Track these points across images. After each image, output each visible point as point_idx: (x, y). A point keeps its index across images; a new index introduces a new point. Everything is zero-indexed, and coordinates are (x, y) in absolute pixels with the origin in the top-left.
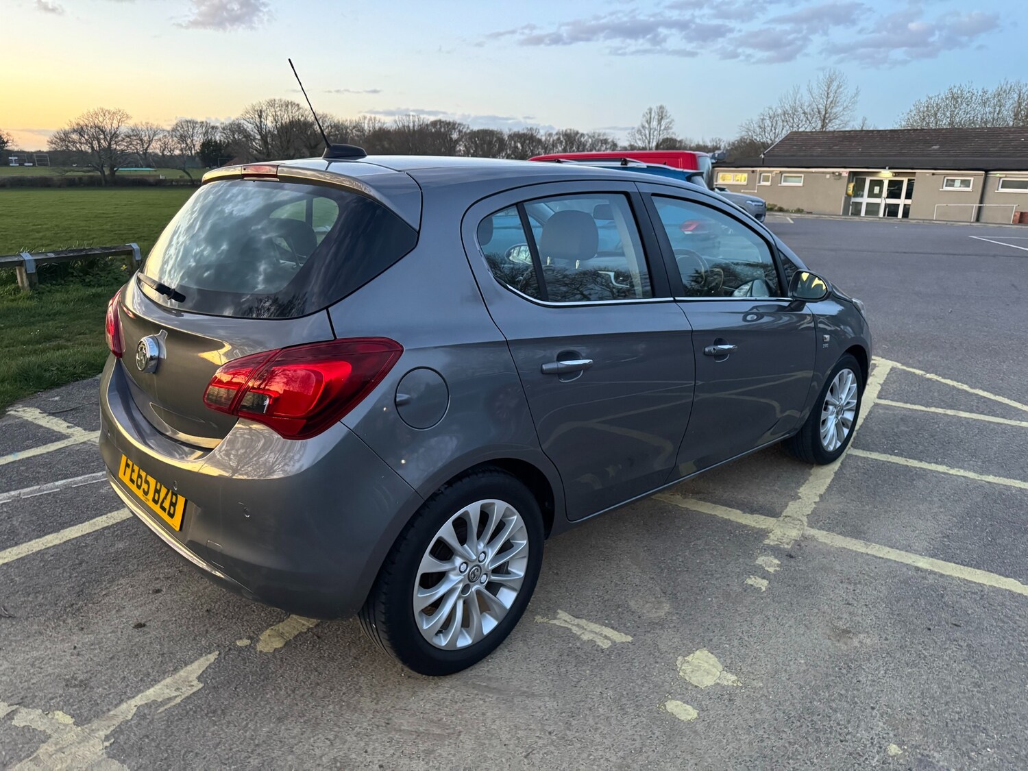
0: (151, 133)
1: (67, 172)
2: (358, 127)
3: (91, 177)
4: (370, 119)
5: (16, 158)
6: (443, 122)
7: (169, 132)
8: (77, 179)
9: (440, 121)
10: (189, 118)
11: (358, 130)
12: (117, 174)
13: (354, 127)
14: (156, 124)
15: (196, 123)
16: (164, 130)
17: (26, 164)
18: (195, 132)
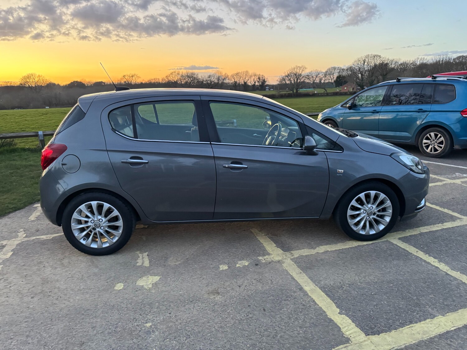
0: (317, 74)
1: (281, 92)
2: (414, 64)
3: (289, 93)
4: (421, 59)
5: (268, 87)
6: (465, 56)
7: (324, 73)
8: (284, 94)
9: (463, 56)
10: (333, 66)
11: (414, 65)
12: (298, 92)
13: (411, 64)
14: (319, 70)
15: (336, 68)
16: (322, 72)
17: (271, 90)
18: (335, 72)
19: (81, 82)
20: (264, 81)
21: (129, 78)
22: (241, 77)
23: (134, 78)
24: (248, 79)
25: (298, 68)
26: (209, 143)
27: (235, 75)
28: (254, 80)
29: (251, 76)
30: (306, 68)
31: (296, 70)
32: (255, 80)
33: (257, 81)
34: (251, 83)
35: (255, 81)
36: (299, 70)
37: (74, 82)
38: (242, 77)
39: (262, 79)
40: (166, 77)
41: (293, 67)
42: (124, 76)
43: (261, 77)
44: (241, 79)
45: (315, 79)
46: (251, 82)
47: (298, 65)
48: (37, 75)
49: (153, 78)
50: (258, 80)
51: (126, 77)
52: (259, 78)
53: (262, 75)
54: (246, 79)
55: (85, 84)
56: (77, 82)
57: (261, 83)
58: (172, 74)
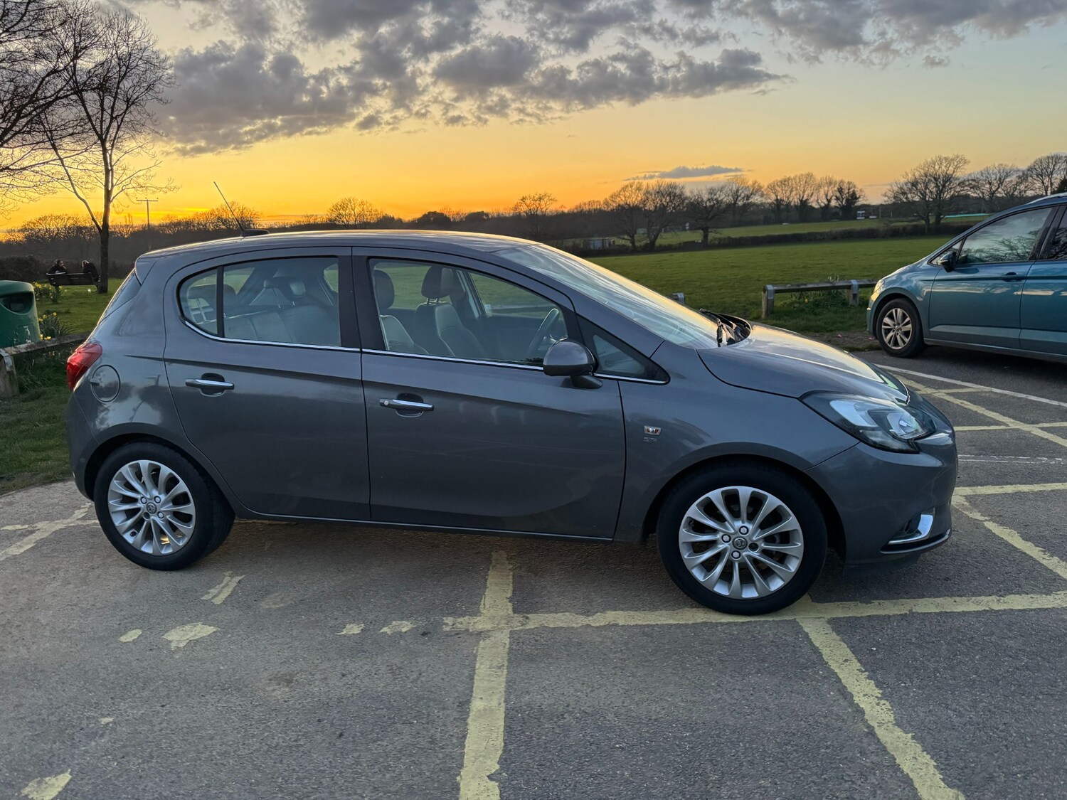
0: (1003, 175)
1: (893, 222)
3: (915, 226)
5: (863, 212)
7: (1024, 172)
8: (901, 228)
10: (1053, 152)
12: (942, 221)
14: (1011, 165)
15: (1060, 158)
16: (1018, 171)
17: (871, 217)
18: (1056, 168)
19: (442, 214)
20: (852, 197)
21: (532, 202)
22: (792, 188)
23: (542, 202)
24: (812, 194)
25: (944, 161)
26: (359, 350)
27: (779, 184)
28: (827, 196)
29: (819, 186)
30: (965, 162)
31: (937, 167)
32: (830, 194)
33: (834, 198)
34: (820, 201)
35: (829, 198)
36: (946, 167)
37: (429, 213)
38: (797, 189)
39: (847, 191)
40: (612, 197)
41: (929, 160)
42: (522, 200)
43: (845, 186)
44: (794, 193)
45: (997, 190)
46: (817, 201)
47: (944, 155)
48: (359, 201)
49: (586, 201)
50: (838, 194)
51: (528, 201)
52: (840, 190)
53: (849, 183)
54: (806, 193)
55: (451, 217)
56: (434, 213)
57: (844, 201)
58: (624, 189)
